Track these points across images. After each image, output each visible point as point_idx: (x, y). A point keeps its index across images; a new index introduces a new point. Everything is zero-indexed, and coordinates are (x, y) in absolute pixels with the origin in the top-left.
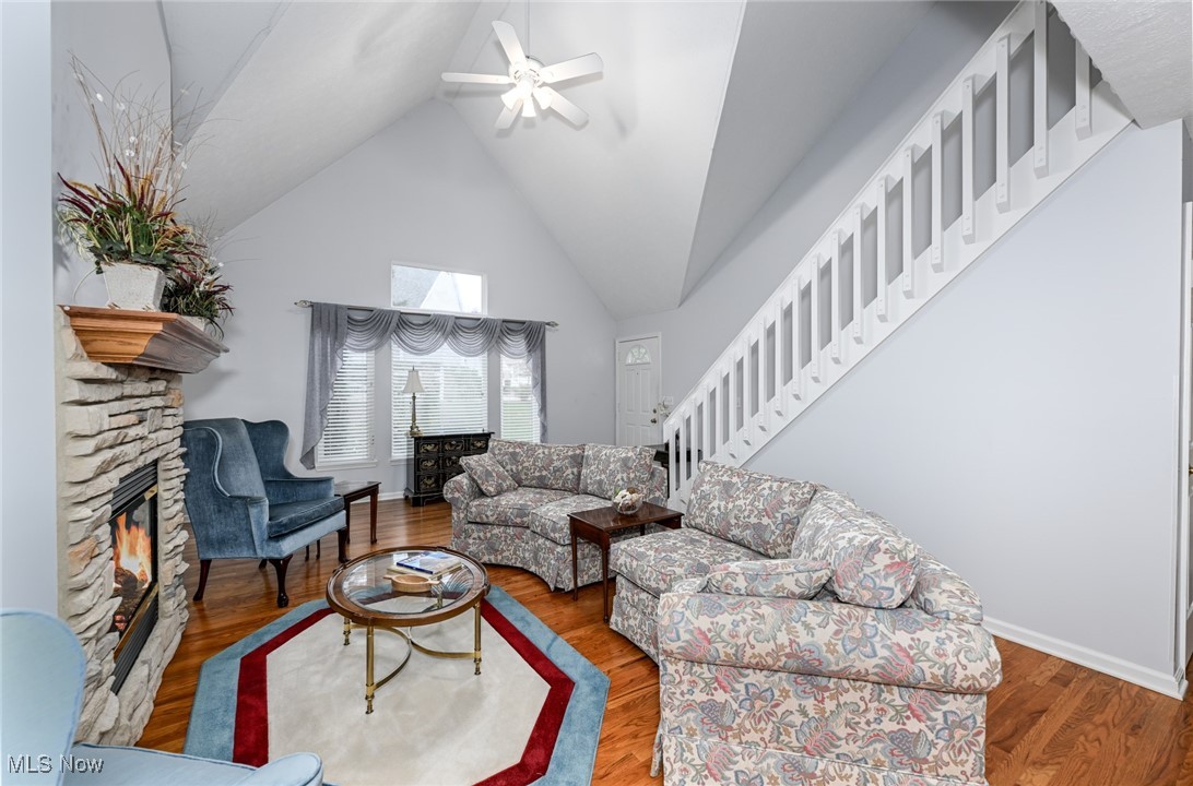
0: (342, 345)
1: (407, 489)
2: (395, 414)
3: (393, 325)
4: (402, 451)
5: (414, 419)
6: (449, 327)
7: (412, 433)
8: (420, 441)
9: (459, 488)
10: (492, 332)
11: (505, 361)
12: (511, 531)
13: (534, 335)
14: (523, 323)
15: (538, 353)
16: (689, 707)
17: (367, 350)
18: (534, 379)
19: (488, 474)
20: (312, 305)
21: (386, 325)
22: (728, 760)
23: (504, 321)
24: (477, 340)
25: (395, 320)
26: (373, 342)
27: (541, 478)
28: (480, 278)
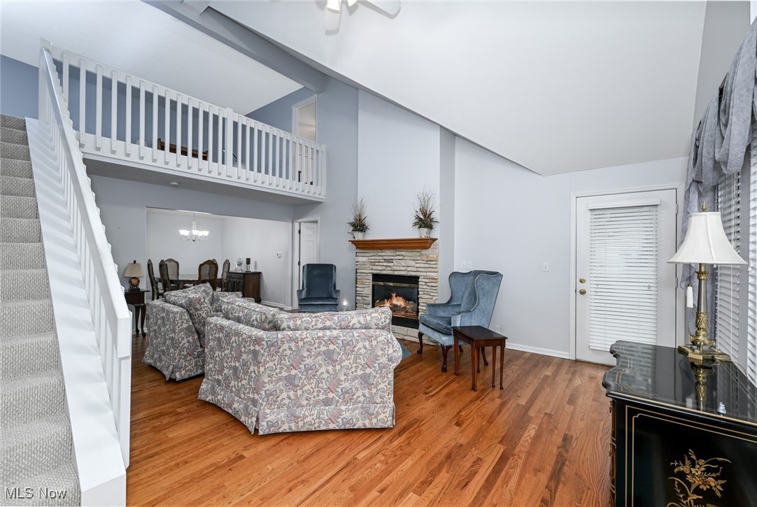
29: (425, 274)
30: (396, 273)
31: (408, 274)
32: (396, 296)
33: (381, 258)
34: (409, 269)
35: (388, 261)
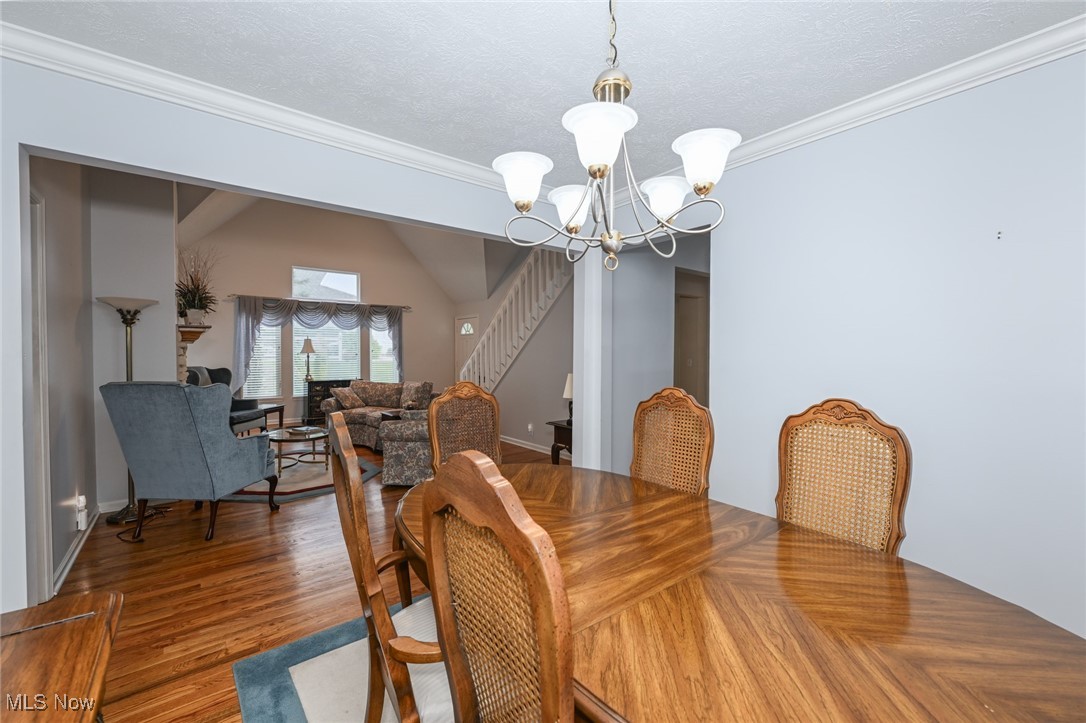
0: (259, 322)
1: (304, 416)
2: (295, 368)
3: (294, 309)
4: (300, 390)
5: (308, 371)
6: (332, 310)
7: (307, 379)
8: (311, 384)
9: (329, 404)
10: (363, 313)
11: (373, 333)
12: (357, 426)
13: (394, 315)
14: (386, 307)
15: (396, 327)
16: (391, 457)
17: (276, 326)
18: (394, 344)
19: (347, 397)
20: (240, 297)
21: (288, 309)
22: (403, 472)
23: (372, 306)
24: (353, 319)
25: (295, 306)
26: (279, 321)
27: (379, 401)
28: (355, 277)
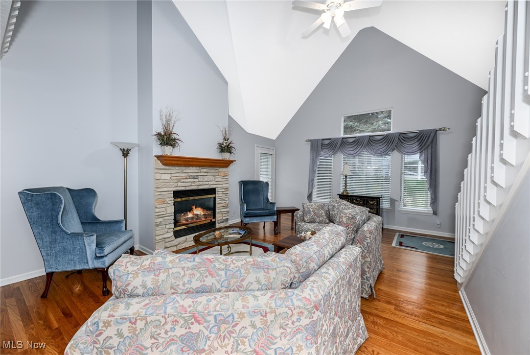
29: (221, 186)
30: (201, 187)
31: (210, 187)
32: (196, 208)
33: (186, 174)
34: (211, 183)
35: (194, 177)
